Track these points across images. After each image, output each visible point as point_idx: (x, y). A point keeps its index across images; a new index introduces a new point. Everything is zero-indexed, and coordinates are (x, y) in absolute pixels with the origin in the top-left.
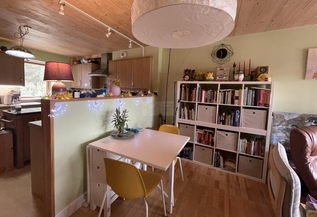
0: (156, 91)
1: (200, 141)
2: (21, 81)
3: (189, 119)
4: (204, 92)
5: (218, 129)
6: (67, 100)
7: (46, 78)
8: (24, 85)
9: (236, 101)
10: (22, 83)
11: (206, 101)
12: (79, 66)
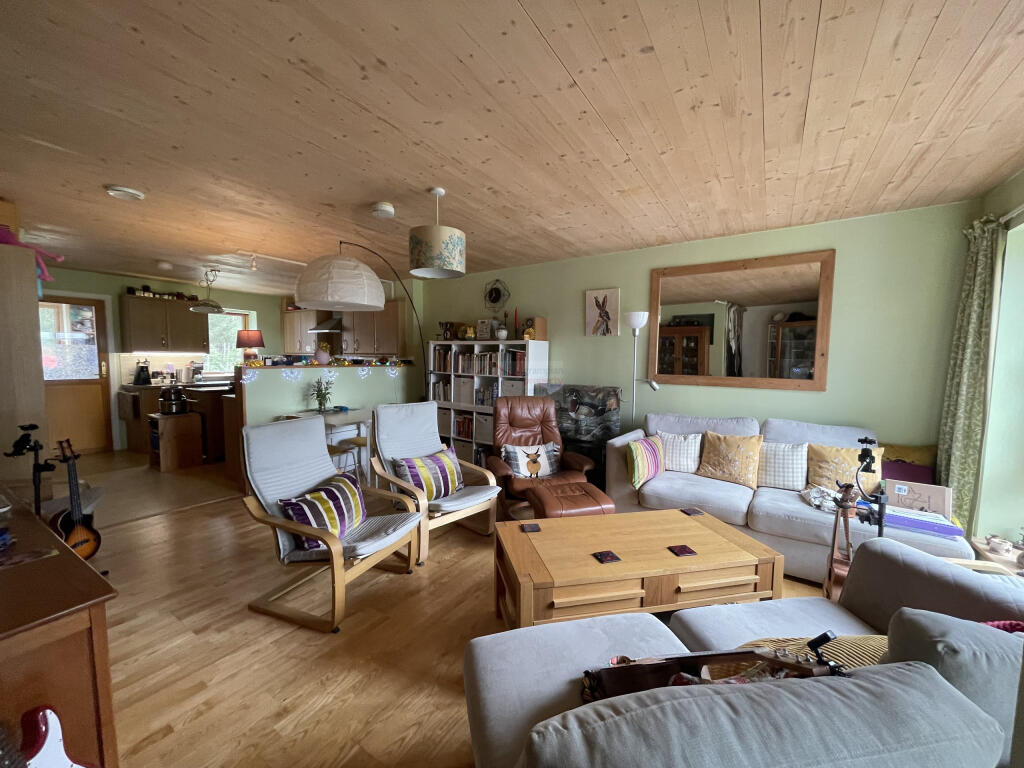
0: (412, 358)
1: (459, 434)
2: (204, 346)
3: (445, 400)
4: (460, 357)
5: (479, 413)
6: (257, 367)
7: (239, 346)
8: (207, 351)
9: (493, 370)
10: (205, 348)
11: (463, 371)
12: (297, 314)
